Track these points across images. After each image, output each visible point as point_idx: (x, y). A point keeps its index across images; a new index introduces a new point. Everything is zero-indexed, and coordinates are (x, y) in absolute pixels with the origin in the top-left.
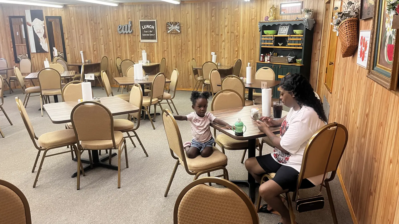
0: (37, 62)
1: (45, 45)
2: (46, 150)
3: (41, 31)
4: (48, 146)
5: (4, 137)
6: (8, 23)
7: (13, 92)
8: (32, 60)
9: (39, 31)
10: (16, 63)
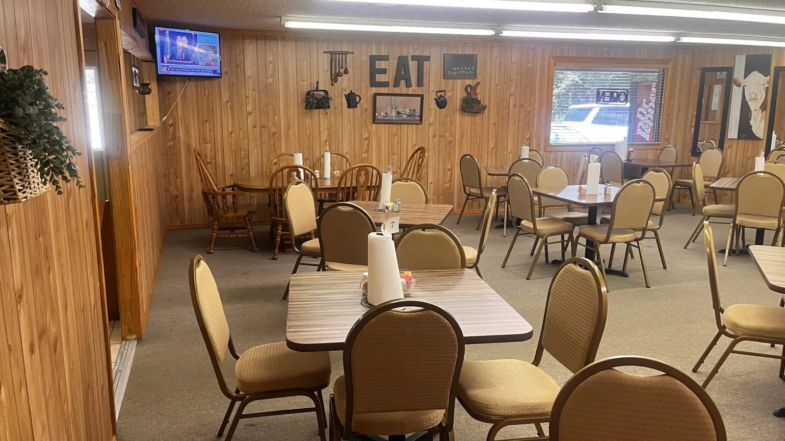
0: (734, 158)
1: (759, 126)
2: (737, 340)
3: (759, 97)
4: (742, 332)
5: (649, 287)
6: (696, 81)
7: (673, 208)
8: (724, 151)
9: (754, 96)
10: (692, 155)
